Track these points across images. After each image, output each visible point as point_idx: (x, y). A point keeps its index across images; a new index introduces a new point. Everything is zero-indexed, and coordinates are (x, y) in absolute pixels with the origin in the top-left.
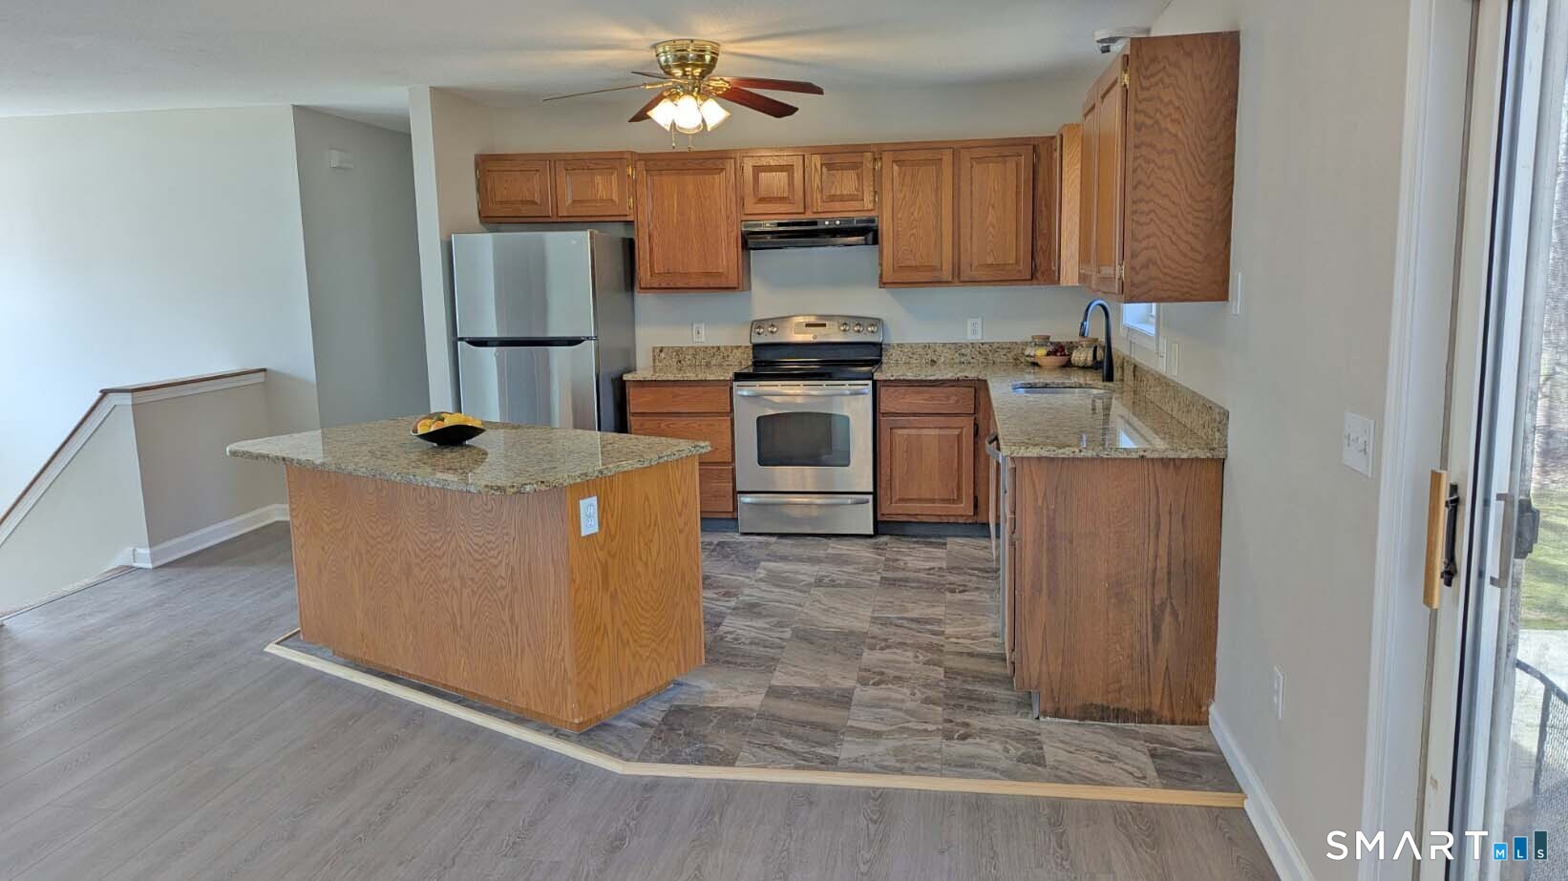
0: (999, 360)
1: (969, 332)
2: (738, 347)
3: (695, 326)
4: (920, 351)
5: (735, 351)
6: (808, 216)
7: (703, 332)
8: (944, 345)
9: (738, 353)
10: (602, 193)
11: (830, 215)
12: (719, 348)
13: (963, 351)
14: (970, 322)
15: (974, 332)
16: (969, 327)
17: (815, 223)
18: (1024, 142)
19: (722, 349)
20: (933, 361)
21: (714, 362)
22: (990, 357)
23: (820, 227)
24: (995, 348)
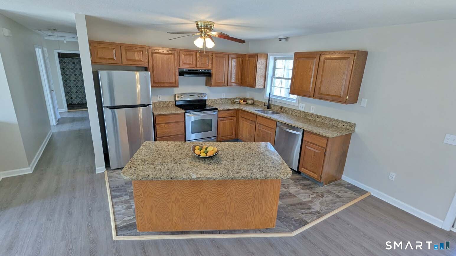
0: (228, 102)
1: (223, 97)
2: (171, 101)
3: (158, 96)
4: (213, 101)
5: (170, 102)
6: (196, 68)
7: (161, 97)
8: (218, 99)
9: (171, 103)
10: (137, 58)
11: (202, 69)
12: (166, 102)
13: (222, 100)
14: (223, 94)
15: (224, 96)
16: (223, 95)
17: (197, 70)
18: (241, 55)
19: (167, 102)
20: (216, 103)
21: (164, 106)
22: (227, 102)
23: (198, 71)
24: (228, 99)
